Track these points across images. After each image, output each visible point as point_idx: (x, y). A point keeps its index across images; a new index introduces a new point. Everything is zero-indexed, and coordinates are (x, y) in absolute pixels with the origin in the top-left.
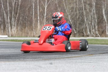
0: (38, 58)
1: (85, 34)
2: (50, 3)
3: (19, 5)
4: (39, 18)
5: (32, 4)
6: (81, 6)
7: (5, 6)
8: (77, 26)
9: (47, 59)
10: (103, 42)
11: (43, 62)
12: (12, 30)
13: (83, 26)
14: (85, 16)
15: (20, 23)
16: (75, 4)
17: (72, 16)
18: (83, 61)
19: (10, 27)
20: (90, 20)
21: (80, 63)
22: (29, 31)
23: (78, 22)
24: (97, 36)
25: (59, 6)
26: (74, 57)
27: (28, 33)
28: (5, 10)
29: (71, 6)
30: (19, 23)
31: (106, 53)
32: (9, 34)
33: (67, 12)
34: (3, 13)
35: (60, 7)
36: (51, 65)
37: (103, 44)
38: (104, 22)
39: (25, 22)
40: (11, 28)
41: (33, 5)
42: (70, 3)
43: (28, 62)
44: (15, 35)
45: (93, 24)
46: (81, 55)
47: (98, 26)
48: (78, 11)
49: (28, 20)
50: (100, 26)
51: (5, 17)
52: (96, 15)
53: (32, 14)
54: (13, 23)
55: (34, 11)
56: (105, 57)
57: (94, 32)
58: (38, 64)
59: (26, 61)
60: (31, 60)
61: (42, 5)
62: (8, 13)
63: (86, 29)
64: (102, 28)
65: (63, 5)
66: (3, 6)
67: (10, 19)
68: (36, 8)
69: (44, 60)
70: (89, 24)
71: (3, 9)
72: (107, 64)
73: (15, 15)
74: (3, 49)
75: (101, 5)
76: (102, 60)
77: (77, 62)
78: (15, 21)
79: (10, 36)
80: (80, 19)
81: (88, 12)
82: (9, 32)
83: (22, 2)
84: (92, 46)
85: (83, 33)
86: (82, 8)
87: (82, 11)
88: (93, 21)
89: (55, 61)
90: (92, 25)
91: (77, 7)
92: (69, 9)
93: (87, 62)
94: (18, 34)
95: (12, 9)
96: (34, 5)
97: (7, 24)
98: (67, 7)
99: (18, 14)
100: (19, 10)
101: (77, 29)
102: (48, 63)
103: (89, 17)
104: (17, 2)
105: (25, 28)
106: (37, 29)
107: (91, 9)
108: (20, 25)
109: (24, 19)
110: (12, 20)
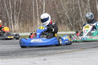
0: (34, 54)
2: (48, 1)
3: (20, 3)
4: (38, 15)
5: (32, 2)
7: (7, 5)
8: (74, 21)
9: (42, 55)
11: (38, 58)
12: (15, 26)
13: (79, 21)
14: (80, 11)
15: (21, 19)
16: (71, 1)
17: (68, 12)
18: (74, 56)
19: (12, 24)
21: (72, 58)
22: (30, 26)
23: (74, 17)
25: (57, 3)
26: (67, 52)
27: (29, 29)
28: (8, 9)
29: (67, 2)
30: (20, 19)
32: (12, 30)
33: (64, 8)
34: (6, 11)
36: (45, 61)
39: (26, 18)
41: (32, 3)
43: (24, 59)
46: (73, 50)
48: (74, 7)
49: (28, 17)
51: (8, 15)
52: (90, 10)
53: (32, 12)
54: (15, 20)
55: (33, 9)
56: (95, 51)
58: (33, 61)
60: (27, 56)
61: (41, 3)
62: (10, 11)
63: (82, 24)
65: (61, 2)
66: (5, 5)
69: (39, 56)
70: (84, 18)
71: (6, 7)
72: (96, 58)
73: (17, 13)
74: (4, 46)
75: (95, 1)
77: (69, 57)
78: (17, 18)
79: (13, 32)
80: (76, 15)
81: (83, 8)
82: (12, 28)
83: (23, 1)
85: (80, 27)
86: (78, 4)
87: (78, 7)
89: (49, 57)
91: (73, 4)
92: (66, 5)
93: (78, 56)
94: (20, 30)
95: (14, 8)
96: (33, 3)
97: (10, 21)
98: (64, 4)
99: (19, 12)
101: (74, 24)
102: (42, 59)
103: (84, 12)
104: (18, 1)
105: (26, 24)
106: (37, 25)
107: (86, 5)
108: (22, 21)
109: (25, 16)
110: (14, 17)
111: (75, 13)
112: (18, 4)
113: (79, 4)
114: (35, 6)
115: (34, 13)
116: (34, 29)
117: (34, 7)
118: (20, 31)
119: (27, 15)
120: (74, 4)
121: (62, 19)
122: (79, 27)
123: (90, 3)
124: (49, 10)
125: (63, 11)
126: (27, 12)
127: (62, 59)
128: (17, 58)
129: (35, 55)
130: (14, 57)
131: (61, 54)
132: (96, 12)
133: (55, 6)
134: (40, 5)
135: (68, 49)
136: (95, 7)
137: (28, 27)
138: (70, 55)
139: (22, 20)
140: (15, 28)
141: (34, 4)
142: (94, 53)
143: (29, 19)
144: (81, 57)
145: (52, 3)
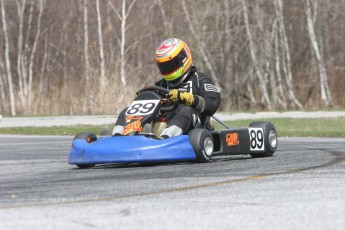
0: (88, 194)
1: (253, 99)
2: (139, 5)
3: (39, 12)
4: (102, 55)
5: (80, 8)
6: (239, 13)
8: (228, 75)
9: (116, 196)
10: (307, 129)
11: (102, 207)
12: (20, 93)
13: (246, 76)
14: (251, 43)
15: (43, 70)
16: (219, 5)
17: (209, 45)
18: (230, 198)
19: (11, 86)
20: (269, 55)
21: (220, 206)
22: (74, 95)
23: (230, 63)
24: (293, 105)
25: (169, 13)
26: (205, 186)
27: (69, 103)
29: (205, 11)
30: (40, 69)
31: (310, 168)
32: (10, 108)
33: (193, 32)
35: (171, 16)
36: (125, 219)
37: (307, 136)
38: (313, 59)
39: (60, 66)
40: (17, 88)
41: (83, 12)
42: (203, 4)
43: (51, 210)
44: (30, 111)
45: (278, 68)
46: (226, 179)
47: (293, 75)
48: (227, 26)
49: (68, 60)
50: (299, 74)
52: (286, 39)
53: (82, 44)
54: (22, 73)
55: (86, 33)
56: (303, 182)
57: (282, 95)
58: (83, 216)
59: (45, 205)
60: (64, 200)
61: (112, 13)
62: (4, 41)
63: (256, 86)
64: (307, 81)
65: (182, 10)
67: (11, 59)
68: (91, 21)
69: (104, 200)
70: (264, 67)
72: (305, 208)
73: (27, 46)
75: (302, 6)
76: (291, 192)
77: (210, 202)
78: (28, 65)
79: (14, 113)
81: (262, 30)
82: (9, 100)
83: (48, 4)
85: (249, 99)
86: (243, 18)
87: (242, 28)
88: (278, 58)
89: (141, 204)
90: (275, 70)
91: (224, 15)
92: (199, 19)
93: (243, 201)
94: (39, 106)
95: (18, 28)
96: (86, 12)
97: (4, 76)
98: (194, 16)
99: (35, 44)
100: (39, 31)
101: (228, 86)
102: (116, 210)
103: (264, 45)
104: (32, 3)
105: (60, 88)
106: (98, 90)
107: (270, 21)
108: (44, 77)
109: (57, 58)
110: (19, 63)
111: (232, 48)
112: (31, 16)
113: (246, 16)
114: (93, 25)
115: (86, 48)
116: (88, 105)
117: (89, 26)
118: (38, 111)
119: (65, 53)
120: (228, 17)
122: (245, 97)
123: (285, 12)
124: (141, 38)
125: (191, 40)
126: (63, 44)
127: (186, 209)
128: (26, 206)
129: (91, 195)
130: (17, 204)
131: (183, 193)
132: (305, 46)
133: (161, 23)
134: (109, 19)
135: (206, 174)
136: (302, 28)
137: (68, 95)
138: (215, 197)
139: (46, 71)
140: (20, 100)
141: (89, 14)
142: (298, 191)
143: (69, 69)
144: (252, 204)
145: (153, 13)
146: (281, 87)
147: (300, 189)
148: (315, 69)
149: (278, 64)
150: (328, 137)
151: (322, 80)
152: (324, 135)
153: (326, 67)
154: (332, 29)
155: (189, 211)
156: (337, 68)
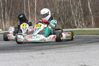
0: (31, 49)
3: (11, 1)
4: (30, 13)
9: (39, 50)
10: (90, 33)
11: (35, 52)
12: (6, 24)
14: (72, 9)
15: (12, 17)
17: (60, 10)
18: (71, 50)
20: (77, 13)
21: (69, 52)
23: (66, 15)
24: (84, 27)
26: (63, 47)
31: (93, 42)
32: (3, 28)
33: (55, 6)
35: (49, 2)
36: (43, 55)
37: (90, 35)
38: (90, 14)
43: (21, 53)
45: (80, 17)
46: (69, 45)
47: (84, 18)
48: (65, 4)
50: (86, 18)
52: (82, 8)
56: (92, 46)
58: (31, 55)
59: (19, 52)
60: (24, 51)
63: (73, 22)
64: (88, 20)
67: (3, 14)
68: (26, 3)
69: (36, 50)
70: (76, 16)
72: (93, 52)
73: (8, 10)
76: (89, 48)
77: (66, 51)
78: (8, 16)
79: (4, 30)
80: (68, 12)
81: (75, 5)
84: (79, 36)
86: (69, 2)
87: (69, 5)
89: (46, 52)
91: (64, 1)
92: (57, 3)
93: (75, 51)
95: (5, 5)
99: (10, 10)
100: (11, 6)
102: (40, 53)
103: (76, 10)
107: (77, 3)
108: (13, 19)
109: (16, 14)
110: (5, 15)
111: (66, 11)
115: (25, 11)
121: (54, 17)
122: (70, 25)
123: (82, 0)
125: (55, 8)
126: (18, 10)
128: (14, 52)
130: (11, 52)
131: (58, 49)
132: (87, 10)
133: (46, 4)
134: (31, 2)
140: (6, 26)
144: (78, 52)
146: (80, 22)
147: (91, 48)
148: (90, 17)
149: (80, 15)
150: (96, 35)
151: (92, 20)
152: (94, 35)
153: (93, 16)
154: (95, 5)
155: (61, 53)
156: (96, 16)
